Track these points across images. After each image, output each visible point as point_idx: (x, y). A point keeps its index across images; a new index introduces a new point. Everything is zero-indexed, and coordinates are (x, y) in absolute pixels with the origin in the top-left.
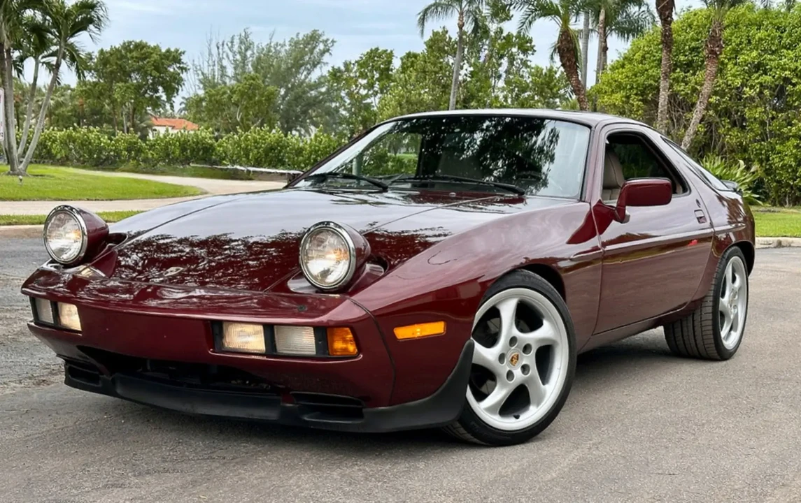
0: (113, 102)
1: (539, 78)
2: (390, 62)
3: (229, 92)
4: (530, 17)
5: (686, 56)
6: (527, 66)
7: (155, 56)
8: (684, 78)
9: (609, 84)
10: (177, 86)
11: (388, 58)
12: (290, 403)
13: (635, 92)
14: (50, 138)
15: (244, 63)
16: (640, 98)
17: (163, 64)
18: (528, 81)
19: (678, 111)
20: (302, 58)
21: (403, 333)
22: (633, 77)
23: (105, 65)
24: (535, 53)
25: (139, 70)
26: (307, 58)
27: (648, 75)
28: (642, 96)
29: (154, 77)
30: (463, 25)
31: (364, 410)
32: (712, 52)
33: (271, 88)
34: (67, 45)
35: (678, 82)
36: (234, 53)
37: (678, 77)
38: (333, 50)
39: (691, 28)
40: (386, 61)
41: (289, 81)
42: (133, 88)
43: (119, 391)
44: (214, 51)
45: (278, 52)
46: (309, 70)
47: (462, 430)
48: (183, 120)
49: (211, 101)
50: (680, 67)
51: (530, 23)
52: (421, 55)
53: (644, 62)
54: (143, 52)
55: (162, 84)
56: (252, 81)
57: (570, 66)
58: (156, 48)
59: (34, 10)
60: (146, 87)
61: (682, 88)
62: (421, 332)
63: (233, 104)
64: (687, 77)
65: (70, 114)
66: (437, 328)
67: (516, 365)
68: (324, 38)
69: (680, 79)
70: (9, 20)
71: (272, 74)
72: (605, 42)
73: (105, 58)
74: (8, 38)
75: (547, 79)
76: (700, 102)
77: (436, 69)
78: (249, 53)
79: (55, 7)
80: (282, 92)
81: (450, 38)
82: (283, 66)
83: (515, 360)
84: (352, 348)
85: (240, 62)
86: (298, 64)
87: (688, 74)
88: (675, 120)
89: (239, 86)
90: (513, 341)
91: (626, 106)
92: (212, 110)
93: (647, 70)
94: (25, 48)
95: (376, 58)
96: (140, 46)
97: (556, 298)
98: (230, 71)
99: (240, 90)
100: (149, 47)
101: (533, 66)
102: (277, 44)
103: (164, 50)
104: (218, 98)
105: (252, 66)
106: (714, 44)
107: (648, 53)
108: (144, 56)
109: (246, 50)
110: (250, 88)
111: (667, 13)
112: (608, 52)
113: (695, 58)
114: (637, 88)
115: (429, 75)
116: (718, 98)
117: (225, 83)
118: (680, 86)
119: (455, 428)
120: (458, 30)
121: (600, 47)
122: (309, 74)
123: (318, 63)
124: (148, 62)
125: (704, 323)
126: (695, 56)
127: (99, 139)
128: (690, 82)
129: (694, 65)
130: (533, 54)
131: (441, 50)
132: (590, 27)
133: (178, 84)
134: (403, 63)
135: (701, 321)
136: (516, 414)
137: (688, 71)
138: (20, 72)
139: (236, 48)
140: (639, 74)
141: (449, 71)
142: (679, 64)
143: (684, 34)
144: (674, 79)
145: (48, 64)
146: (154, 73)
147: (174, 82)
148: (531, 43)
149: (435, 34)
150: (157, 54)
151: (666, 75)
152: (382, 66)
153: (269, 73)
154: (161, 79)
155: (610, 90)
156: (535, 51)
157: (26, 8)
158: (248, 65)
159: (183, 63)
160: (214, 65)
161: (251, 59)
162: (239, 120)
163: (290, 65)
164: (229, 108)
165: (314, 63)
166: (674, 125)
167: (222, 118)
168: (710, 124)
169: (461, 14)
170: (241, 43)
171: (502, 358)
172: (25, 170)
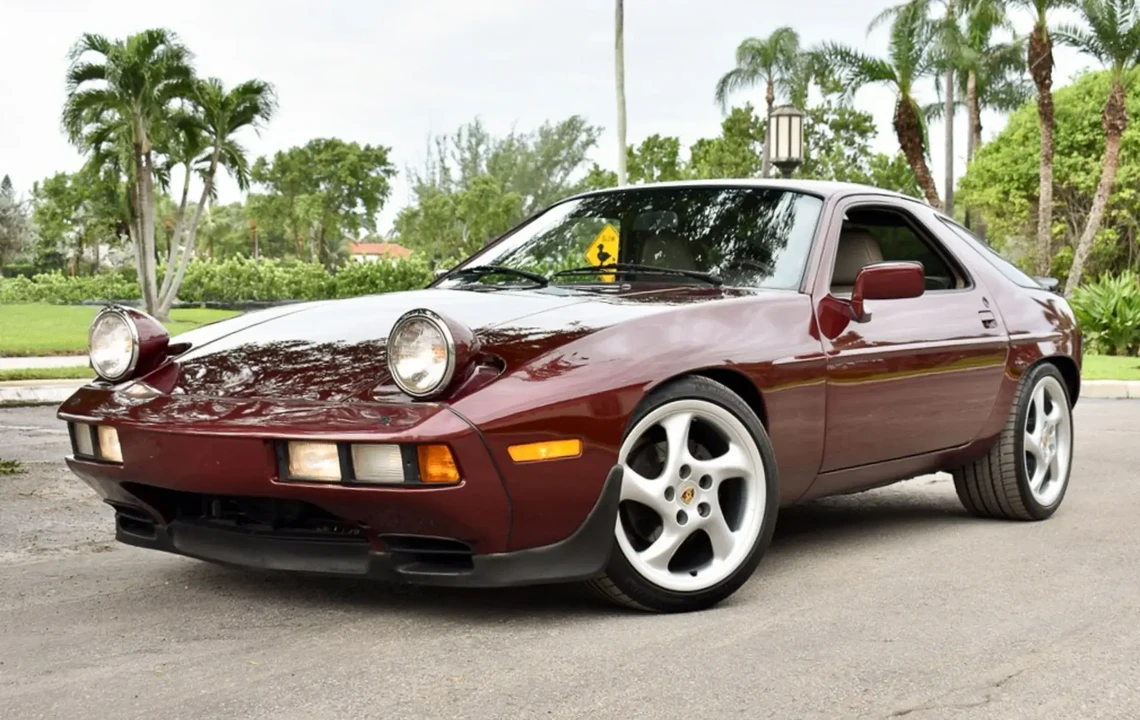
0: (295, 221)
1: (884, 169)
2: (675, 154)
3: (451, 202)
4: (853, 83)
5: (1085, 134)
6: (867, 154)
7: (352, 158)
8: (1083, 165)
9: (980, 175)
10: (381, 197)
11: (672, 148)
12: (379, 551)
13: (1016, 185)
14: (208, 273)
15: (475, 162)
16: (1024, 193)
17: (362, 168)
18: (868, 175)
19: (1078, 211)
20: (557, 153)
21: (520, 453)
22: (1013, 164)
23: (283, 172)
24: (877, 136)
25: (329, 178)
26: (564, 153)
27: (1033, 161)
28: (1027, 191)
29: (351, 186)
30: (773, 99)
31: (474, 557)
32: (1113, 126)
33: (511, 195)
34: (224, 144)
35: (1076, 170)
36: (462, 150)
37: (1076, 164)
38: (599, 141)
39: (1091, 96)
40: (670, 153)
41: (539, 186)
42: (320, 200)
43: (177, 544)
44: (434, 148)
45: (524, 146)
46: (566, 169)
47: (616, 590)
48: (396, 245)
49: (426, 215)
50: (1078, 150)
51: (854, 90)
52: (716, 142)
53: (1027, 143)
54: (335, 152)
55: (361, 195)
56: (484, 186)
57: (912, 149)
58: (354, 146)
59: (182, 98)
60: (341, 199)
61: (1081, 179)
62: (547, 453)
63: (459, 218)
64: (1087, 163)
65: (241, 242)
66: (569, 448)
67: (691, 503)
68: (586, 126)
69: (1079, 167)
70: (148, 114)
71: (515, 177)
72: (978, 118)
73: (284, 163)
74: (148, 136)
75: (895, 171)
76: (1100, 196)
77: (738, 160)
78: (482, 149)
79: (208, 94)
80: (530, 200)
81: (757, 118)
82: (531, 165)
83: (688, 497)
84: (452, 473)
85: (470, 162)
86: (550, 162)
87: (1089, 160)
88: (1075, 225)
89: (465, 194)
90: (685, 470)
91: (1004, 206)
92: (427, 228)
93: (1031, 155)
94: (172, 150)
95: (656, 149)
96: (332, 145)
97: (746, 415)
98: (456, 174)
99: (467, 199)
100: (344, 146)
101: (875, 153)
102: (521, 136)
103: (362, 148)
104: (437, 210)
105: (488, 166)
106: (1114, 116)
107: (1032, 131)
108: (337, 158)
109: (478, 144)
110: (481, 196)
111: (1044, 73)
112: (983, 133)
113: (1098, 137)
114: (1018, 180)
115: (727, 169)
116: (1133, 191)
117: (449, 190)
118: (1079, 176)
119: (606, 587)
120: (766, 105)
121: (971, 125)
122: (566, 175)
123: (580, 160)
124: (342, 166)
125: (1004, 468)
126: (1098, 134)
127: (272, 272)
128: (1092, 170)
129: (1097, 146)
130: (874, 137)
131: (745, 134)
132: (955, 99)
133: (383, 194)
134: (694, 155)
135: (1000, 465)
136: (692, 570)
137: (1090, 156)
138: (165, 183)
139: (464, 144)
140: (1020, 161)
141: (755, 162)
142: (1076, 145)
143: (1082, 103)
144: (1070, 167)
145: (202, 171)
146: (351, 180)
147: (378, 191)
148: (871, 121)
149: (736, 112)
150: (354, 155)
151: (1048, 159)
152: (665, 160)
153: (510, 175)
154: (360, 189)
155: (982, 183)
156: (876, 133)
157: (171, 97)
158: (480, 166)
159: (389, 164)
160: (434, 168)
161: (485, 156)
162: (465, 240)
163: (539, 164)
164: (452, 225)
165: (573, 159)
166: (1074, 232)
167: (443, 239)
168: (1125, 229)
169: (770, 84)
170: (471, 135)
171: (669, 493)
172: (166, 315)
